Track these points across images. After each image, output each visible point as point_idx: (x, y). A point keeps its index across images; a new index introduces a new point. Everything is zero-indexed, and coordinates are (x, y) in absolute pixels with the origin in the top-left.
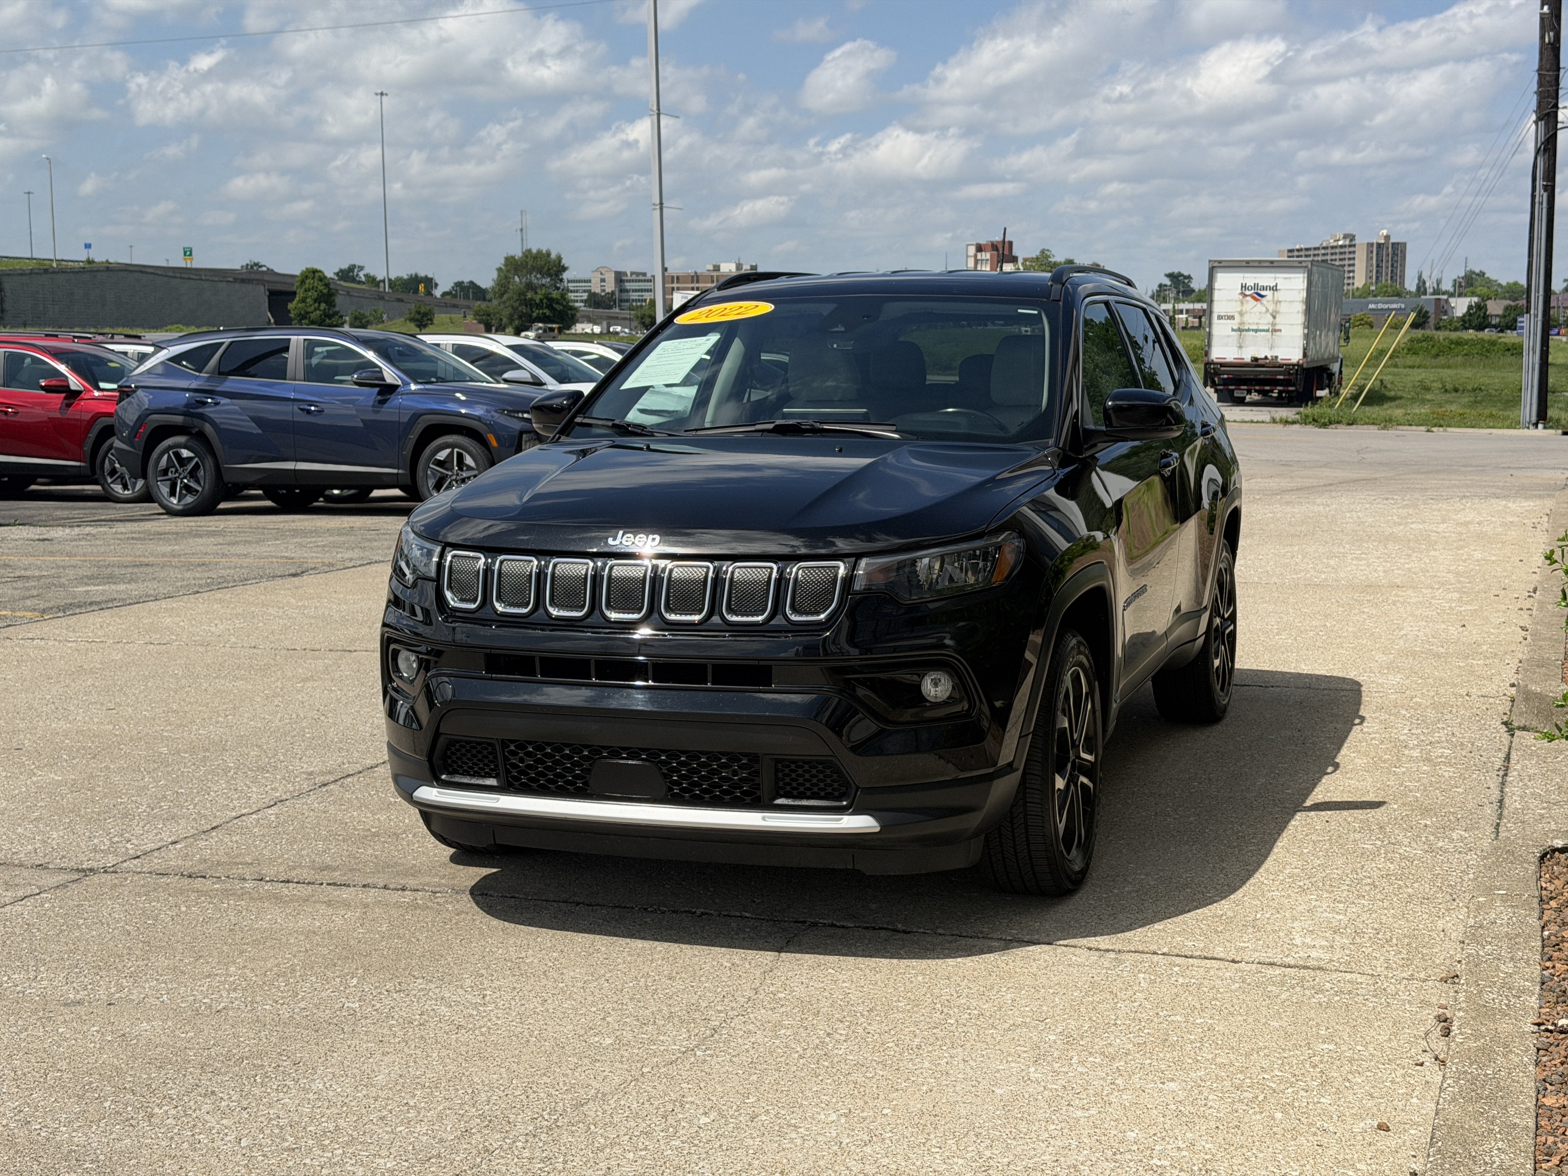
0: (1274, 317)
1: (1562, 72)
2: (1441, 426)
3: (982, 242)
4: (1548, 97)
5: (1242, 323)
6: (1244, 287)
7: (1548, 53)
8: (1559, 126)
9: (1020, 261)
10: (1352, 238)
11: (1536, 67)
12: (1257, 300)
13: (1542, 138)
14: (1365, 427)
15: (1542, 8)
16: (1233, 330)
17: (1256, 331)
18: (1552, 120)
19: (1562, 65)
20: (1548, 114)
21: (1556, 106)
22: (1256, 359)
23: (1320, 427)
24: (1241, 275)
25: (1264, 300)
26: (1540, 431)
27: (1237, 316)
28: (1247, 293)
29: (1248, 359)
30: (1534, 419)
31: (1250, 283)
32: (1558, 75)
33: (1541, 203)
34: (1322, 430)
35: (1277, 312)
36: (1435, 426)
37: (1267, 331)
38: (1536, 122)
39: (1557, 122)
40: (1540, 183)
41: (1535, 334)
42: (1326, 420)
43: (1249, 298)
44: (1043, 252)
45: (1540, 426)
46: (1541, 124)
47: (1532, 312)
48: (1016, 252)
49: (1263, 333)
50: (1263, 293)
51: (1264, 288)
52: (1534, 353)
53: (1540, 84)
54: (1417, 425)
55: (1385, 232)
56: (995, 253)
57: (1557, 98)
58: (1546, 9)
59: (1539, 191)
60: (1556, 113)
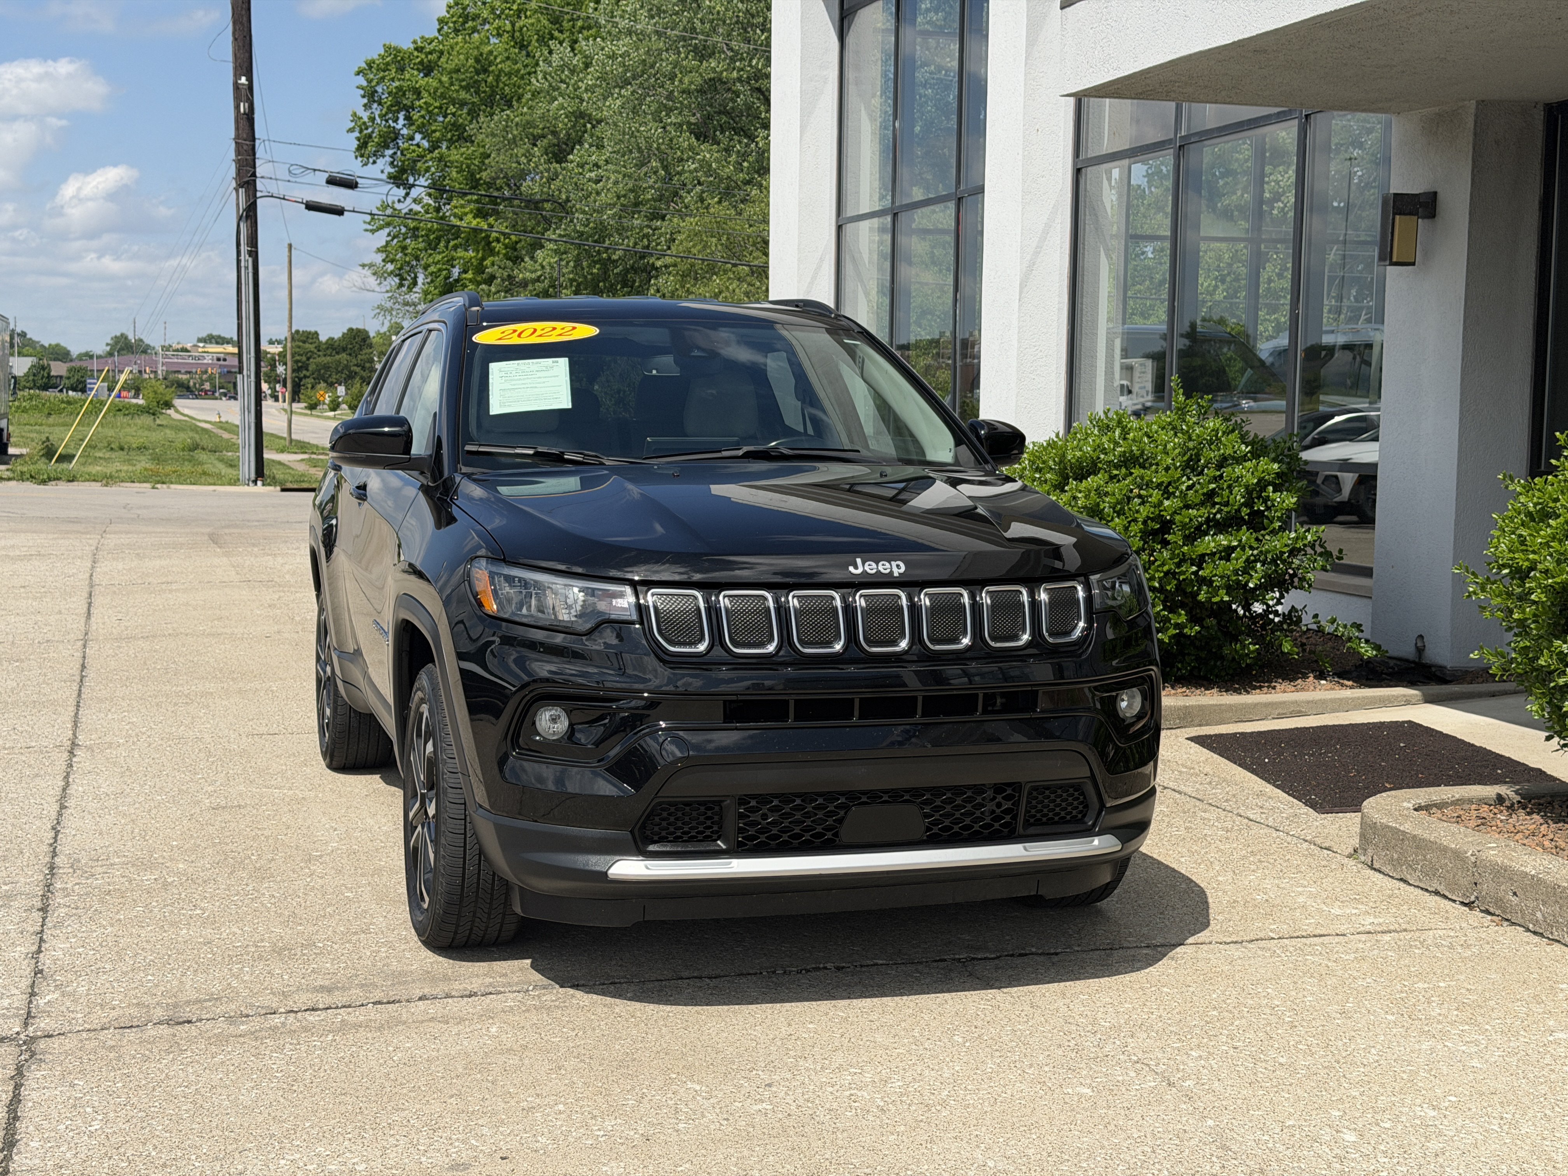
1: (257, 142)
2: (163, 483)
4: (247, 165)
7: (244, 123)
8: (259, 194)
11: (233, 136)
13: (243, 205)
14: (87, 483)
15: (236, 77)
18: (251, 187)
20: (247, 183)
21: (254, 175)
23: (39, 484)
26: (259, 487)
30: (253, 476)
32: (254, 146)
33: (247, 268)
34: (42, 487)
36: (158, 482)
38: (237, 190)
39: (255, 190)
40: (244, 248)
41: (249, 395)
42: (45, 477)
45: (259, 483)
46: (242, 191)
47: (245, 372)
52: (249, 412)
53: (238, 152)
54: (140, 482)
57: (254, 167)
58: (243, 80)
59: (244, 256)
60: (255, 181)
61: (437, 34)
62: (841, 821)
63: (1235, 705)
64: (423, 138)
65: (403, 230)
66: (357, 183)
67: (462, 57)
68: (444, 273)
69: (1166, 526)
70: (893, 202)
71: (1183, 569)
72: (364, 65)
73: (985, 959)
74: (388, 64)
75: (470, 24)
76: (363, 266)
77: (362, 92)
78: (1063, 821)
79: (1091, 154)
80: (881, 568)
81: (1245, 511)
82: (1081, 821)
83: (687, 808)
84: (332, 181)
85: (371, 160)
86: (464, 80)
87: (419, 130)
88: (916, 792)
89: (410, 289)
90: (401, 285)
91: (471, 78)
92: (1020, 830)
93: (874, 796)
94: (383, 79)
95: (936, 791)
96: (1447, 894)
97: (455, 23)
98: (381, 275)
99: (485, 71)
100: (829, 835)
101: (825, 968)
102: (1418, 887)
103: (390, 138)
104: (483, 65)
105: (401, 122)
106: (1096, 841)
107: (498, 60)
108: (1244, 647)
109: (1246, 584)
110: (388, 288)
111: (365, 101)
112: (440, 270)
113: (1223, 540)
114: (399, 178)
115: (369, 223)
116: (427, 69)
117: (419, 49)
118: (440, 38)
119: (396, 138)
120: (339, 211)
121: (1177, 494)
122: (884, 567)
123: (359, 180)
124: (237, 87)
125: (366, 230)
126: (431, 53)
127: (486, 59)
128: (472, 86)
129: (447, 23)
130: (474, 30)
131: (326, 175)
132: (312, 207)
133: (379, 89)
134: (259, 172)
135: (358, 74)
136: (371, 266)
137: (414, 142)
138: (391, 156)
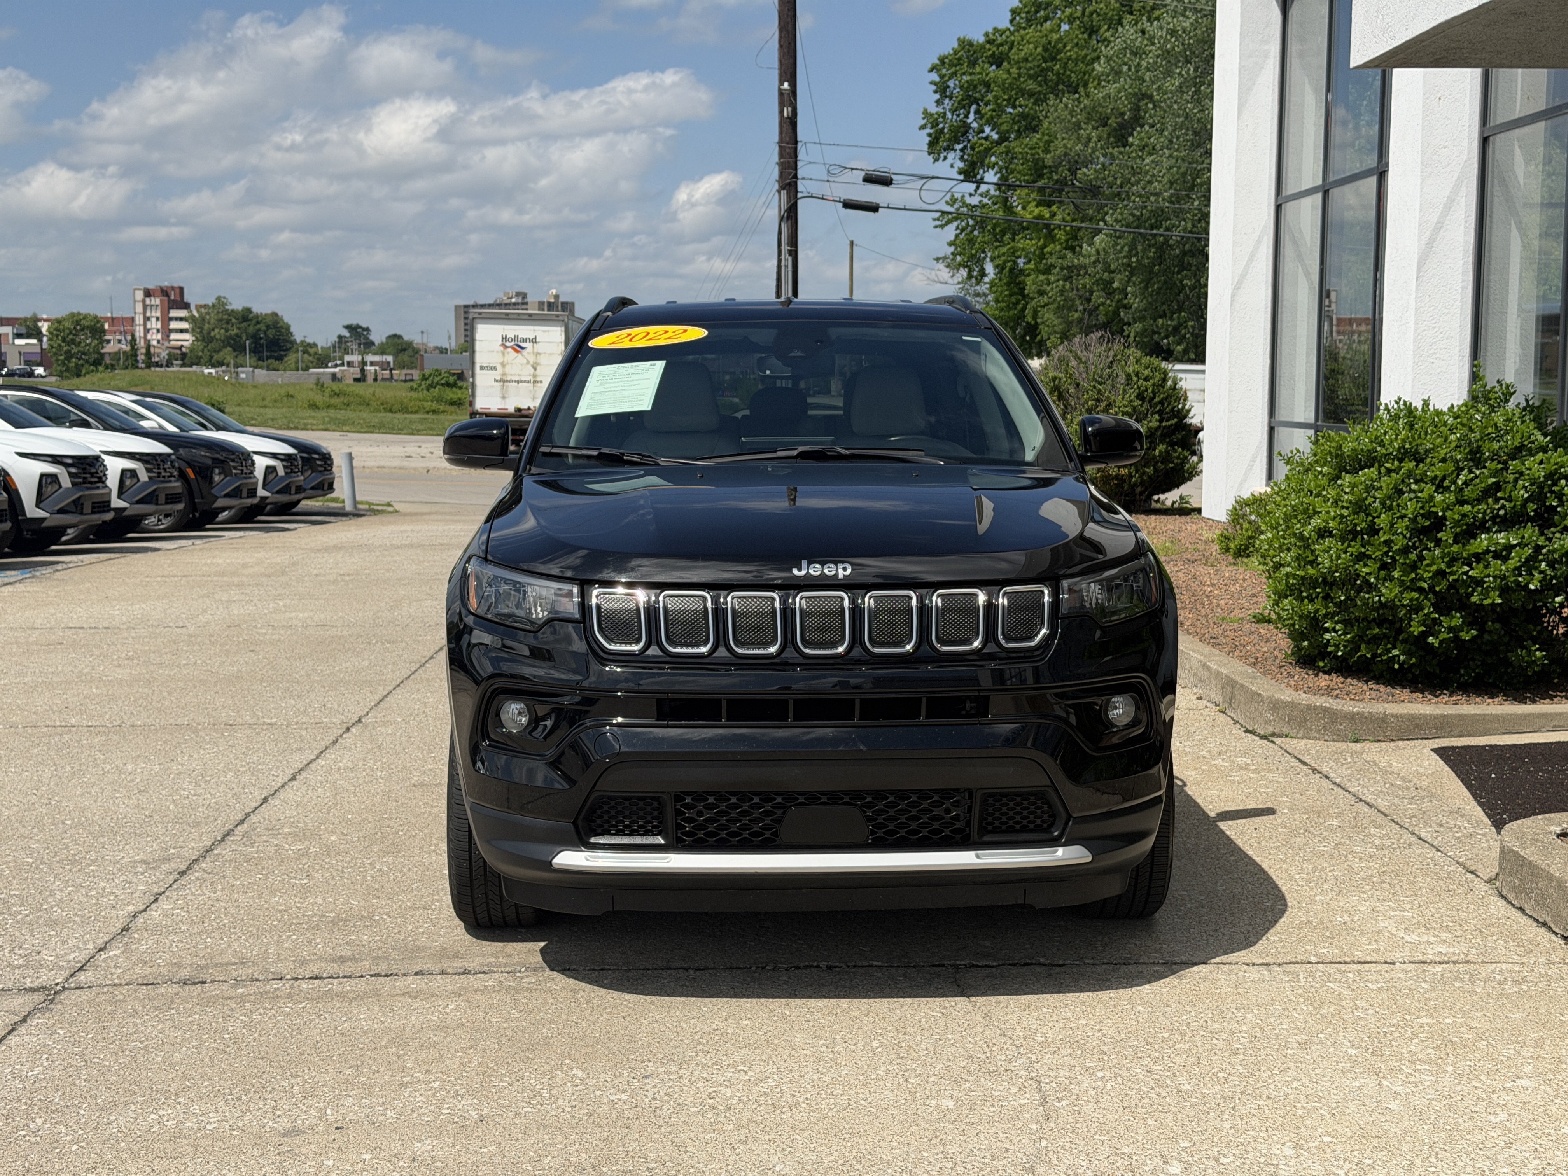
0: (535, 369)
1: (799, 145)
3: (151, 286)
4: (789, 168)
5: (504, 374)
6: (505, 338)
7: (787, 127)
8: (799, 195)
9: (193, 307)
10: (524, 296)
12: (517, 351)
13: (784, 206)
15: (781, 83)
16: (496, 380)
17: (518, 382)
18: (793, 189)
19: (799, 139)
20: (789, 184)
21: (795, 176)
22: (519, 410)
24: (501, 327)
25: (525, 352)
27: (499, 367)
28: (508, 344)
29: (511, 410)
31: (510, 335)
32: (796, 149)
33: (787, 266)
35: (538, 364)
37: (529, 382)
38: (779, 192)
39: (797, 192)
40: (785, 248)
43: (510, 350)
44: (219, 298)
46: (783, 193)
48: (187, 298)
49: (525, 384)
50: (523, 345)
51: (524, 340)
53: (781, 155)
55: (554, 291)
56: (166, 298)
57: (796, 169)
58: (786, 85)
59: (785, 255)
60: (796, 183)
61: (1009, 26)
62: (779, 821)
63: (1502, 716)
64: (992, 130)
65: (971, 222)
66: (892, 180)
67: (1031, 46)
68: (1009, 264)
69: (1439, 523)
70: (1324, 179)
71: (1455, 569)
72: (937, 62)
73: (986, 966)
74: (959, 59)
75: (1042, 13)
76: (937, 259)
77: (934, 88)
78: (1024, 829)
79: (1500, 120)
80: (826, 571)
81: (1531, 507)
82: (1048, 830)
83: (627, 803)
84: (869, 179)
85: (942, 155)
86: (1031, 68)
87: (988, 123)
88: (856, 795)
89: (978, 282)
90: (970, 276)
91: (1039, 66)
92: (975, 836)
93: (812, 798)
94: (955, 74)
95: (879, 795)
96: (1552, 926)
97: (1027, 13)
98: (953, 266)
99: (1053, 59)
100: (768, 835)
101: (818, 967)
102: (1531, 917)
103: (960, 132)
104: (1051, 52)
105: (972, 116)
106: (1060, 851)
107: (1068, 48)
108: (1529, 652)
109: (1527, 584)
110: (960, 279)
111: (937, 96)
112: (1005, 262)
113: (1501, 538)
114: (969, 174)
115: (938, 219)
116: (998, 61)
117: (989, 42)
118: (1012, 29)
119: (967, 132)
120: (873, 208)
121: (1452, 488)
122: (829, 570)
123: (894, 177)
124: (781, 93)
125: (936, 227)
126: (1002, 45)
127: (1054, 47)
128: (1040, 74)
129: (1019, 14)
130: (1046, 19)
131: (863, 174)
132: (849, 205)
133: (951, 84)
134: (800, 174)
135: (931, 70)
136: (945, 258)
137: (984, 135)
138: (962, 150)
